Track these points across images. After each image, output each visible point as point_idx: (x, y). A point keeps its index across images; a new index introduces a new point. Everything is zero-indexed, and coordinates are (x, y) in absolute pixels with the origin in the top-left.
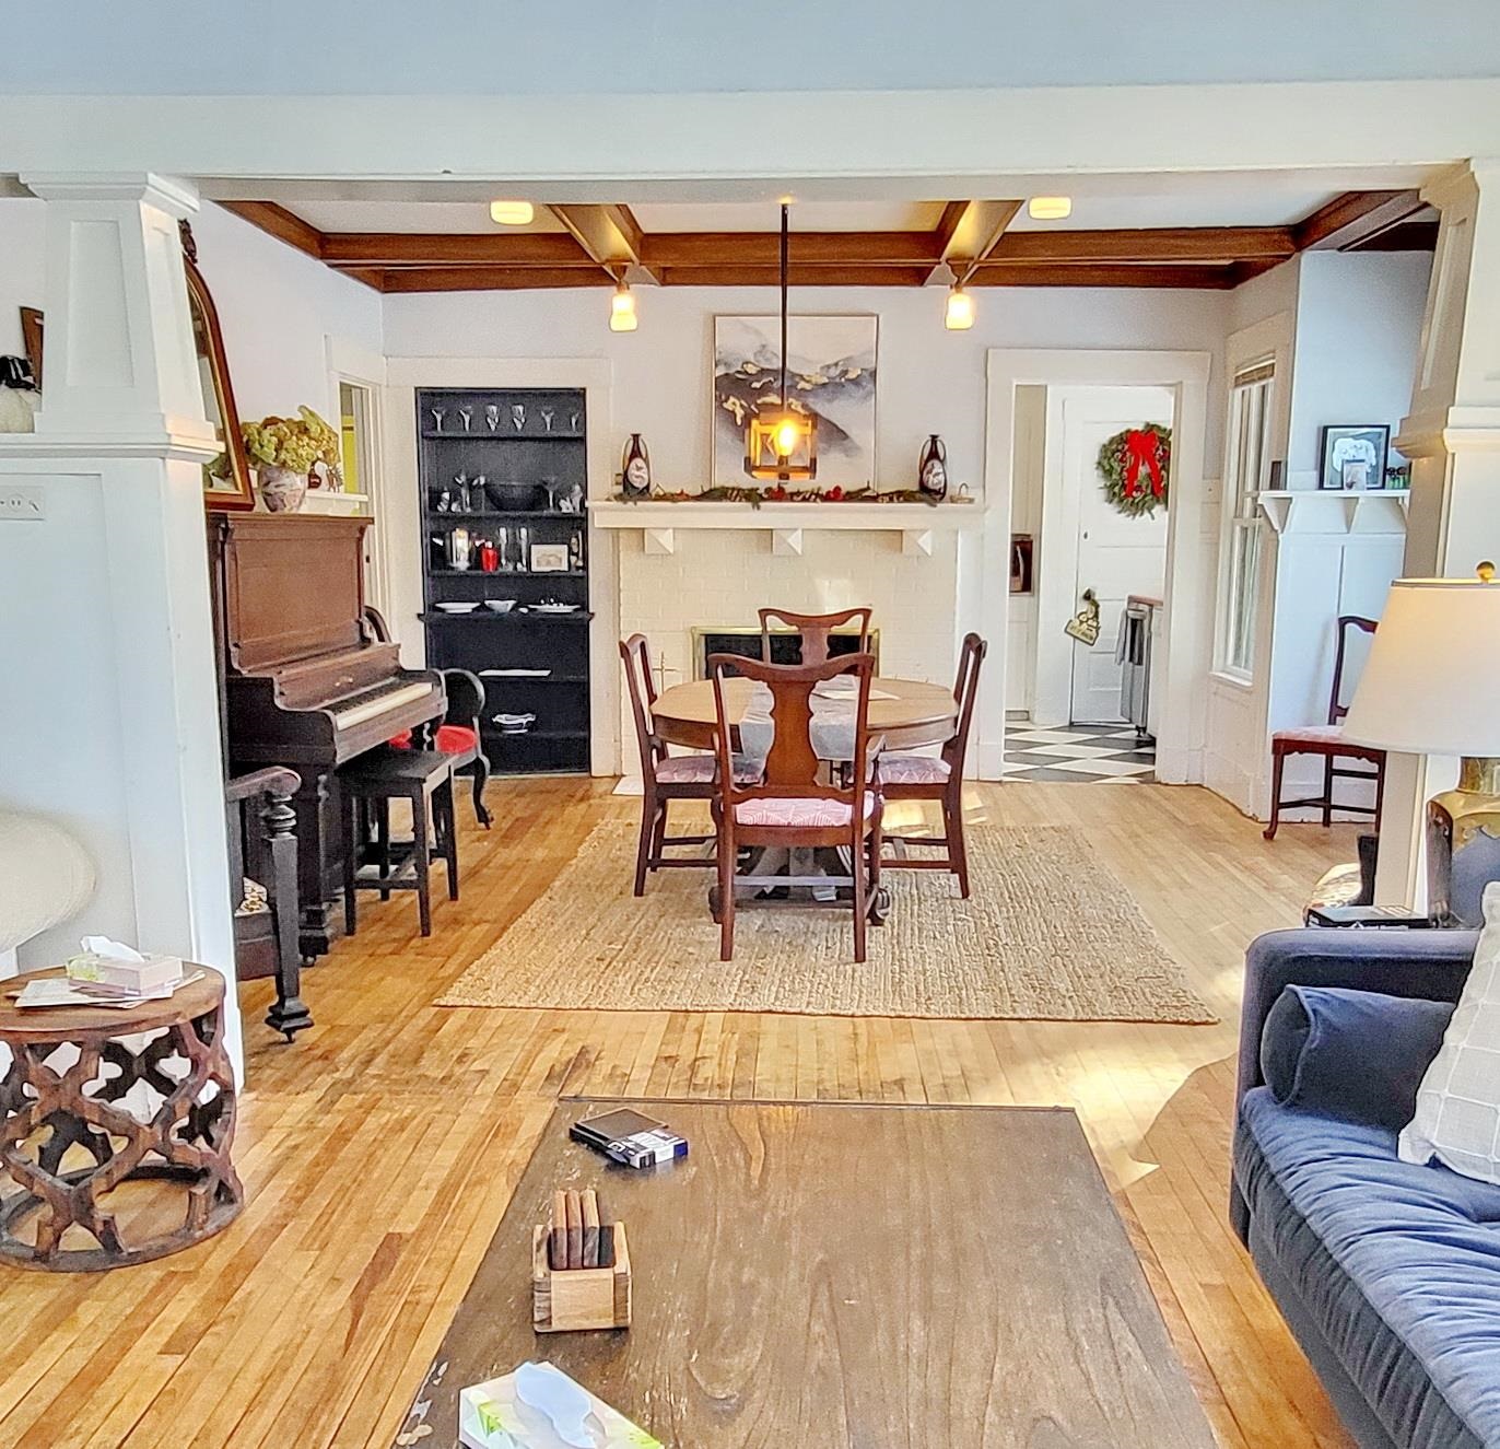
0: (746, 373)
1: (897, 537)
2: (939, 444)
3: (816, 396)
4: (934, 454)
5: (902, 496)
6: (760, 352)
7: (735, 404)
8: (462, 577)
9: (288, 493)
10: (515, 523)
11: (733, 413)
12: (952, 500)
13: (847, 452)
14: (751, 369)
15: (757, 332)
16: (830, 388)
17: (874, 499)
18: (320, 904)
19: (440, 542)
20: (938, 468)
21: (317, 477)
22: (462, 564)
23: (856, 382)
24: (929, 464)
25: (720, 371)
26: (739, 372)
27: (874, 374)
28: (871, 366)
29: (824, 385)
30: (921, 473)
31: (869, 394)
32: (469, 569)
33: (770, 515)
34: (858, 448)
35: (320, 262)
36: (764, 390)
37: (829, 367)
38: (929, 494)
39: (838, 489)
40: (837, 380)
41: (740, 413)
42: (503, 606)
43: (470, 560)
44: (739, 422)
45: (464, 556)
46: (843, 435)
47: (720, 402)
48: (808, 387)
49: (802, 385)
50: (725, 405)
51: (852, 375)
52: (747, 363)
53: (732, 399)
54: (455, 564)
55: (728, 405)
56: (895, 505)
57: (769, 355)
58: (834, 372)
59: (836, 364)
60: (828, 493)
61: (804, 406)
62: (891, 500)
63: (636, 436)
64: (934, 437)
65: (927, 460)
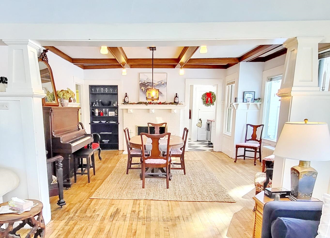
1: (170, 110)
3: (157, 87)
4: (176, 97)
5: (171, 103)
6: (147, 79)
7: (143, 88)
8: (97, 117)
9: (65, 103)
10: (106, 108)
12: (179, 104)
13: (162, 96)
14: (146, 82)
15: (147, 76)
16: (159, 85)
17: (167, 104)
18: (69, 178)
19: (93, 111)
21: (71, 100)
22: (97, 115)
23: (163, 84)
24: (176, 98)
25: (140, 82)
26: (144, 83)
27: (166, 83)
29: (158, 85)
30: (174, 100)
31: (165, 86)
32: (98, 115)
33: (149, 107)
34: (164, 95)
35: (72, 63)
36: (147, 86)
37: (159, 82)
38: (175, 103)
39: (160, 102)
41: (144, 89)
42: (104, 122)
43: (98, 114)
44: (144, 91)
45: (97, 113)
46: (161, 93)
47: (140, 88)
48: (155, 85)
50: (141, 88)
51: (162, 83)
53: (142, 87)
54: (96, 115)
55: (142, 88)
56: (170, 105)
57: (149, 80)
58: (160, 83)
59: (160, 81)
60: (159, 103)
61: (155, 88)
62: (169, 104)
63: (126, 93)
64: (176, 94)
65: (175, 98)
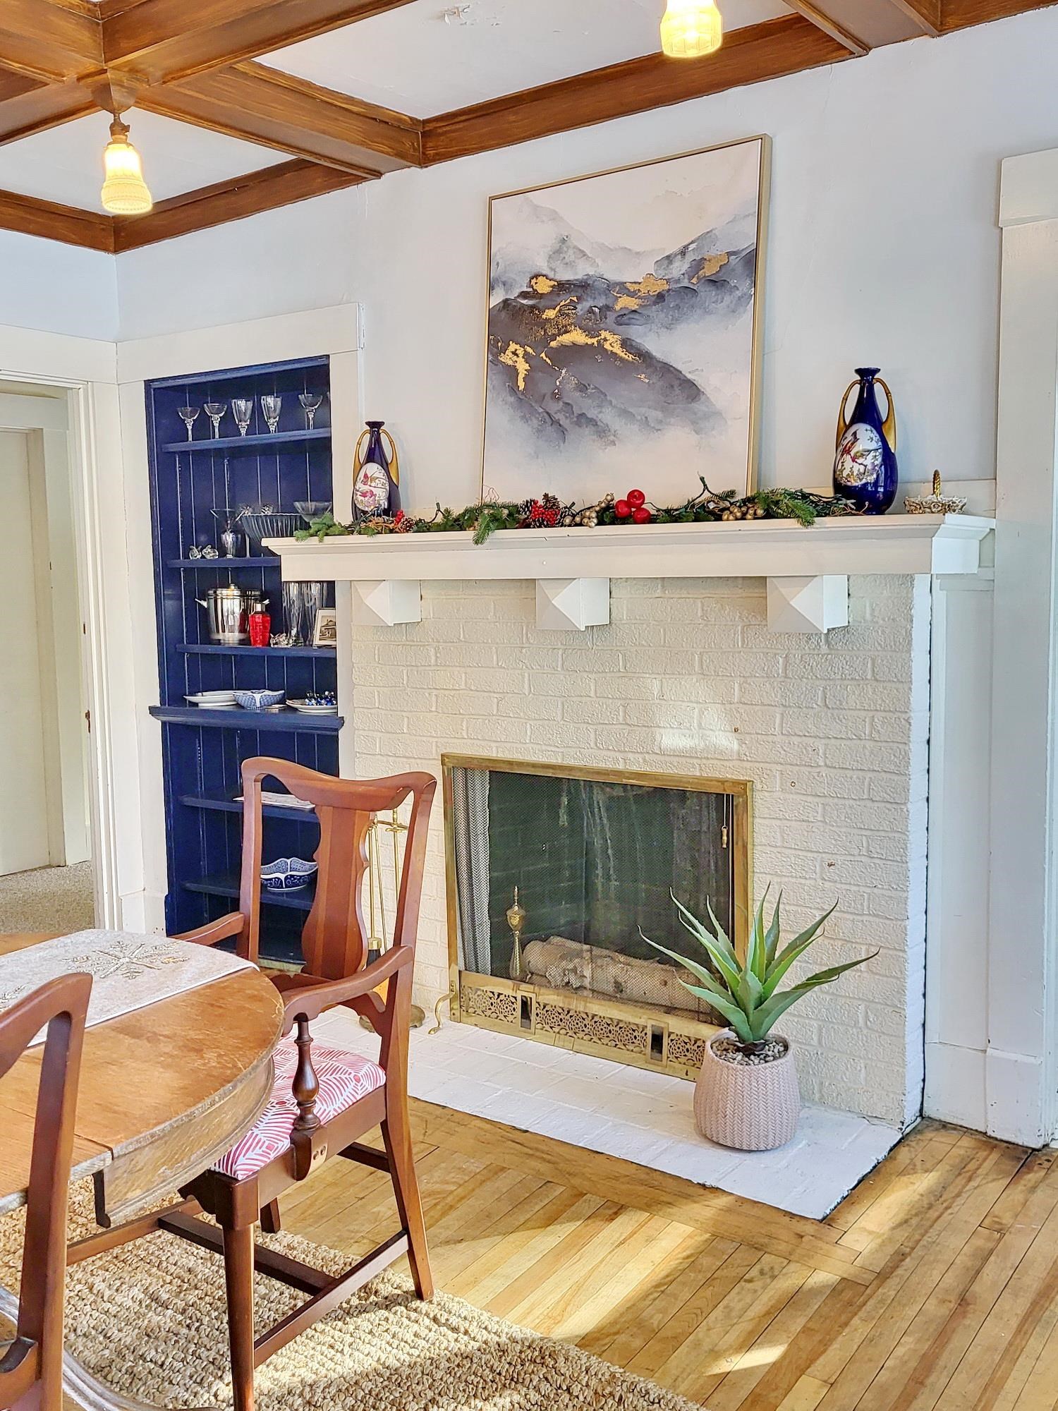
0: (533, 294)
2: (878, 387)
3: (647, 320)
4: (866, 412)
6: (558, 252)
7: (515, 354)
11: (513, 371)
12: (904, 509)
13: (697, 424)
14: (543, 287)
15: (554, 217)
16: (671, 301)
19: (205, 604)
20: (866, 437)
22: (231, 637)
23: (718, 280)
24: (851, 434)
25: (497, 299)
26: (524, 295)
27: (751, 261)
28: (745, 243)
29: (660, 297)
30: (836, 453)
31: (744, 300)
34: (717, 414)
37: (669, 259)
39: (636, 497)
40: (685, 283)
41: (522, 367)
44: (521, 385)
46: (691, 390)
47: (496, 347)
48: (632, 303)
49: (625, 302)
50: (503, 358)
51: (709, 271)
52: (536, 276)
53: (513, 346)
55: (507, 358)
57: (570, 257)
58: (680, 268)
59: (683, 253)
60: (617, 506)
61: (626, 344)
63: (375, 426)
64: (867, 376)
65: (848, 427)
